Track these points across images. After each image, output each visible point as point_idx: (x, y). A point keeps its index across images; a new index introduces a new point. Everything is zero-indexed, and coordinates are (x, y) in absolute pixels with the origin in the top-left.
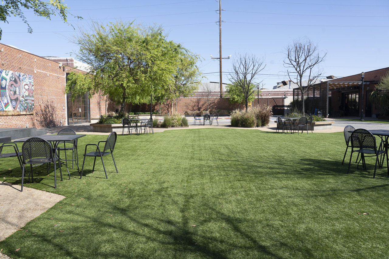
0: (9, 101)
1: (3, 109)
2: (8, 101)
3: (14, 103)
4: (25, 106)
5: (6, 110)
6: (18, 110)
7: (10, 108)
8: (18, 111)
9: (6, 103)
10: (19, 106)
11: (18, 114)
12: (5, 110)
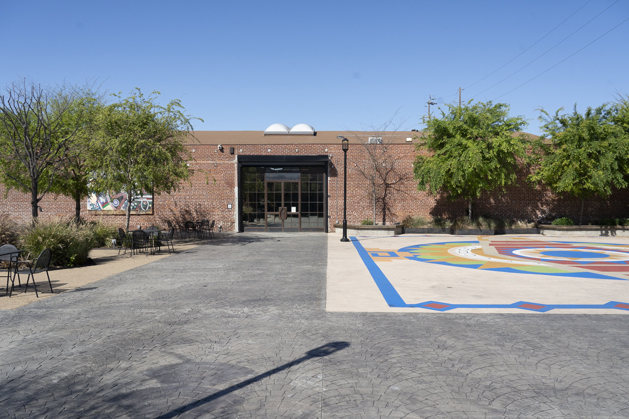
0: (109, 200)
1: (100, 208)
2: (106, 200)
3: (116, 202)
4: (135, 205)
5: (104, 209)
6: (122, 209)
7: (109, 207)
8: (122, 211)
9: (105, 202)
10: (123, 206)
11: (122, 213)
12: (102, 209)
